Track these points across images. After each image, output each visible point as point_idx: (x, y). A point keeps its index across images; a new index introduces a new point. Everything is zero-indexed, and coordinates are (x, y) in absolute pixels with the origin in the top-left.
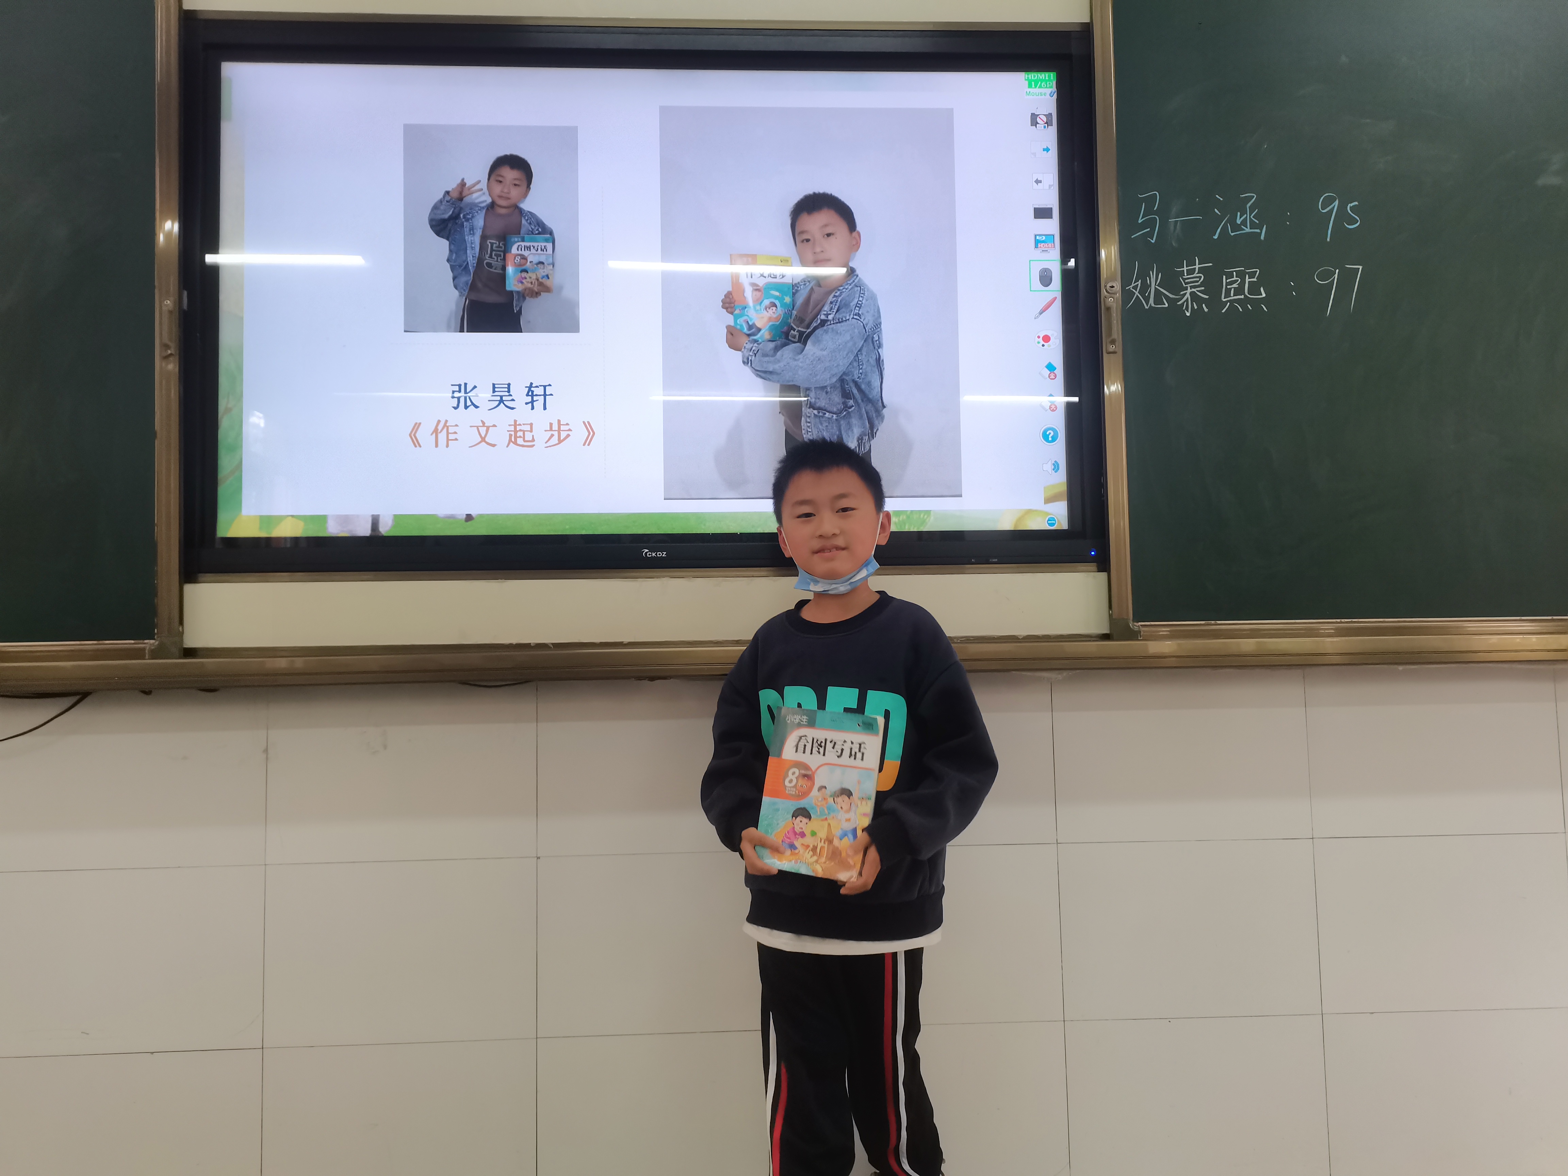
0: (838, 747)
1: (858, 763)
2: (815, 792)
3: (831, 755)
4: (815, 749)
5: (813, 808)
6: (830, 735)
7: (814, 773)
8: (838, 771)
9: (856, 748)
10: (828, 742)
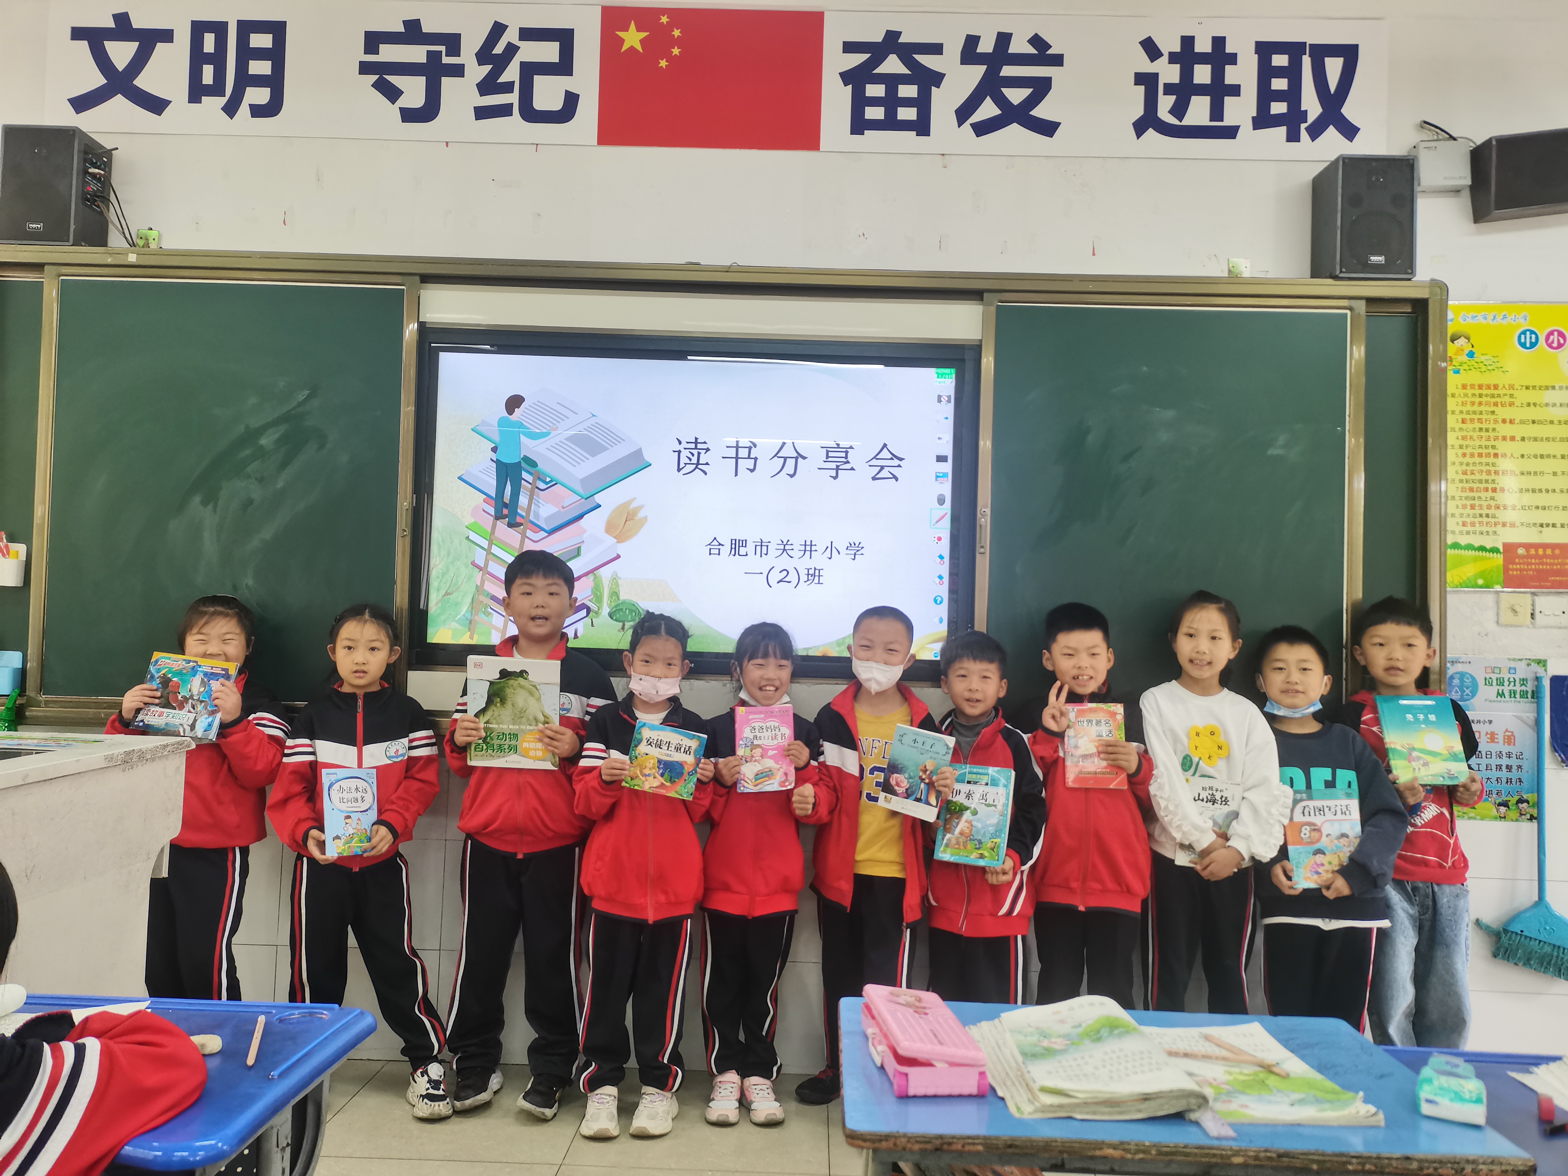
0: (1333, 810)
1: (1348, 817)
2: (1324, 838)
3: (1329, 815)
4: (1317, 813)
5: (1326, 848)
6: (1326, 803)
7: (1320, 827)
8: (1336, 825)
9: (1344, 809)
10: (1325, 807)
